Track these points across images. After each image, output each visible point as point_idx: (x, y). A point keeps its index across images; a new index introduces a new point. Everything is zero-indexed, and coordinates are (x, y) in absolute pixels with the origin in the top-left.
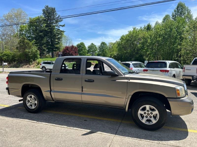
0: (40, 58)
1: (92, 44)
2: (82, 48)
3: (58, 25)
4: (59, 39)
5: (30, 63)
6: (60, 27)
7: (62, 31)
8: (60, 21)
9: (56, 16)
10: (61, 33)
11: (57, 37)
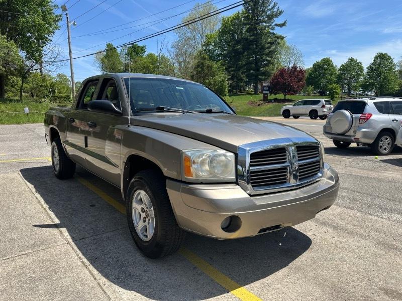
0: (229, 96)
1: (352, 59)
2: (327, 70)
3: (270, 25)
4: (271, 54)
5: (211, 105)
6: (276, 27)
7: (278, 37)
8: (277, 16)
9: (269, 5)
10: (276, 41)
11: (267, 51)
